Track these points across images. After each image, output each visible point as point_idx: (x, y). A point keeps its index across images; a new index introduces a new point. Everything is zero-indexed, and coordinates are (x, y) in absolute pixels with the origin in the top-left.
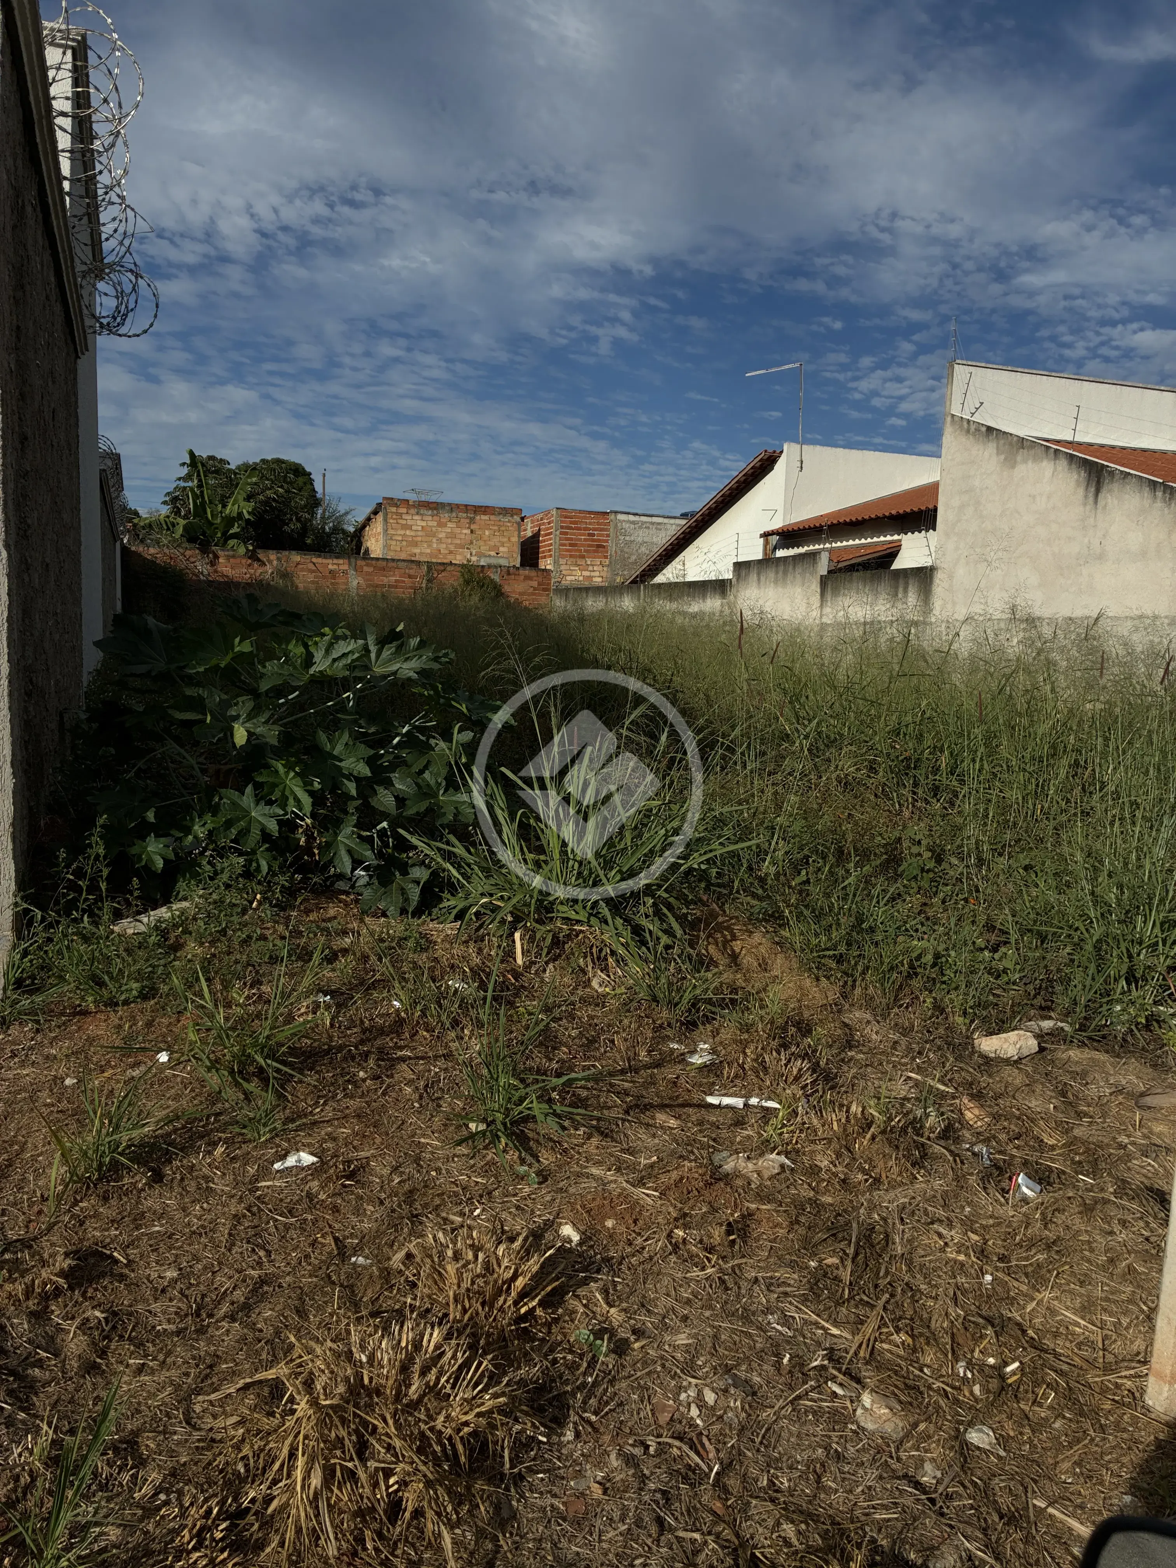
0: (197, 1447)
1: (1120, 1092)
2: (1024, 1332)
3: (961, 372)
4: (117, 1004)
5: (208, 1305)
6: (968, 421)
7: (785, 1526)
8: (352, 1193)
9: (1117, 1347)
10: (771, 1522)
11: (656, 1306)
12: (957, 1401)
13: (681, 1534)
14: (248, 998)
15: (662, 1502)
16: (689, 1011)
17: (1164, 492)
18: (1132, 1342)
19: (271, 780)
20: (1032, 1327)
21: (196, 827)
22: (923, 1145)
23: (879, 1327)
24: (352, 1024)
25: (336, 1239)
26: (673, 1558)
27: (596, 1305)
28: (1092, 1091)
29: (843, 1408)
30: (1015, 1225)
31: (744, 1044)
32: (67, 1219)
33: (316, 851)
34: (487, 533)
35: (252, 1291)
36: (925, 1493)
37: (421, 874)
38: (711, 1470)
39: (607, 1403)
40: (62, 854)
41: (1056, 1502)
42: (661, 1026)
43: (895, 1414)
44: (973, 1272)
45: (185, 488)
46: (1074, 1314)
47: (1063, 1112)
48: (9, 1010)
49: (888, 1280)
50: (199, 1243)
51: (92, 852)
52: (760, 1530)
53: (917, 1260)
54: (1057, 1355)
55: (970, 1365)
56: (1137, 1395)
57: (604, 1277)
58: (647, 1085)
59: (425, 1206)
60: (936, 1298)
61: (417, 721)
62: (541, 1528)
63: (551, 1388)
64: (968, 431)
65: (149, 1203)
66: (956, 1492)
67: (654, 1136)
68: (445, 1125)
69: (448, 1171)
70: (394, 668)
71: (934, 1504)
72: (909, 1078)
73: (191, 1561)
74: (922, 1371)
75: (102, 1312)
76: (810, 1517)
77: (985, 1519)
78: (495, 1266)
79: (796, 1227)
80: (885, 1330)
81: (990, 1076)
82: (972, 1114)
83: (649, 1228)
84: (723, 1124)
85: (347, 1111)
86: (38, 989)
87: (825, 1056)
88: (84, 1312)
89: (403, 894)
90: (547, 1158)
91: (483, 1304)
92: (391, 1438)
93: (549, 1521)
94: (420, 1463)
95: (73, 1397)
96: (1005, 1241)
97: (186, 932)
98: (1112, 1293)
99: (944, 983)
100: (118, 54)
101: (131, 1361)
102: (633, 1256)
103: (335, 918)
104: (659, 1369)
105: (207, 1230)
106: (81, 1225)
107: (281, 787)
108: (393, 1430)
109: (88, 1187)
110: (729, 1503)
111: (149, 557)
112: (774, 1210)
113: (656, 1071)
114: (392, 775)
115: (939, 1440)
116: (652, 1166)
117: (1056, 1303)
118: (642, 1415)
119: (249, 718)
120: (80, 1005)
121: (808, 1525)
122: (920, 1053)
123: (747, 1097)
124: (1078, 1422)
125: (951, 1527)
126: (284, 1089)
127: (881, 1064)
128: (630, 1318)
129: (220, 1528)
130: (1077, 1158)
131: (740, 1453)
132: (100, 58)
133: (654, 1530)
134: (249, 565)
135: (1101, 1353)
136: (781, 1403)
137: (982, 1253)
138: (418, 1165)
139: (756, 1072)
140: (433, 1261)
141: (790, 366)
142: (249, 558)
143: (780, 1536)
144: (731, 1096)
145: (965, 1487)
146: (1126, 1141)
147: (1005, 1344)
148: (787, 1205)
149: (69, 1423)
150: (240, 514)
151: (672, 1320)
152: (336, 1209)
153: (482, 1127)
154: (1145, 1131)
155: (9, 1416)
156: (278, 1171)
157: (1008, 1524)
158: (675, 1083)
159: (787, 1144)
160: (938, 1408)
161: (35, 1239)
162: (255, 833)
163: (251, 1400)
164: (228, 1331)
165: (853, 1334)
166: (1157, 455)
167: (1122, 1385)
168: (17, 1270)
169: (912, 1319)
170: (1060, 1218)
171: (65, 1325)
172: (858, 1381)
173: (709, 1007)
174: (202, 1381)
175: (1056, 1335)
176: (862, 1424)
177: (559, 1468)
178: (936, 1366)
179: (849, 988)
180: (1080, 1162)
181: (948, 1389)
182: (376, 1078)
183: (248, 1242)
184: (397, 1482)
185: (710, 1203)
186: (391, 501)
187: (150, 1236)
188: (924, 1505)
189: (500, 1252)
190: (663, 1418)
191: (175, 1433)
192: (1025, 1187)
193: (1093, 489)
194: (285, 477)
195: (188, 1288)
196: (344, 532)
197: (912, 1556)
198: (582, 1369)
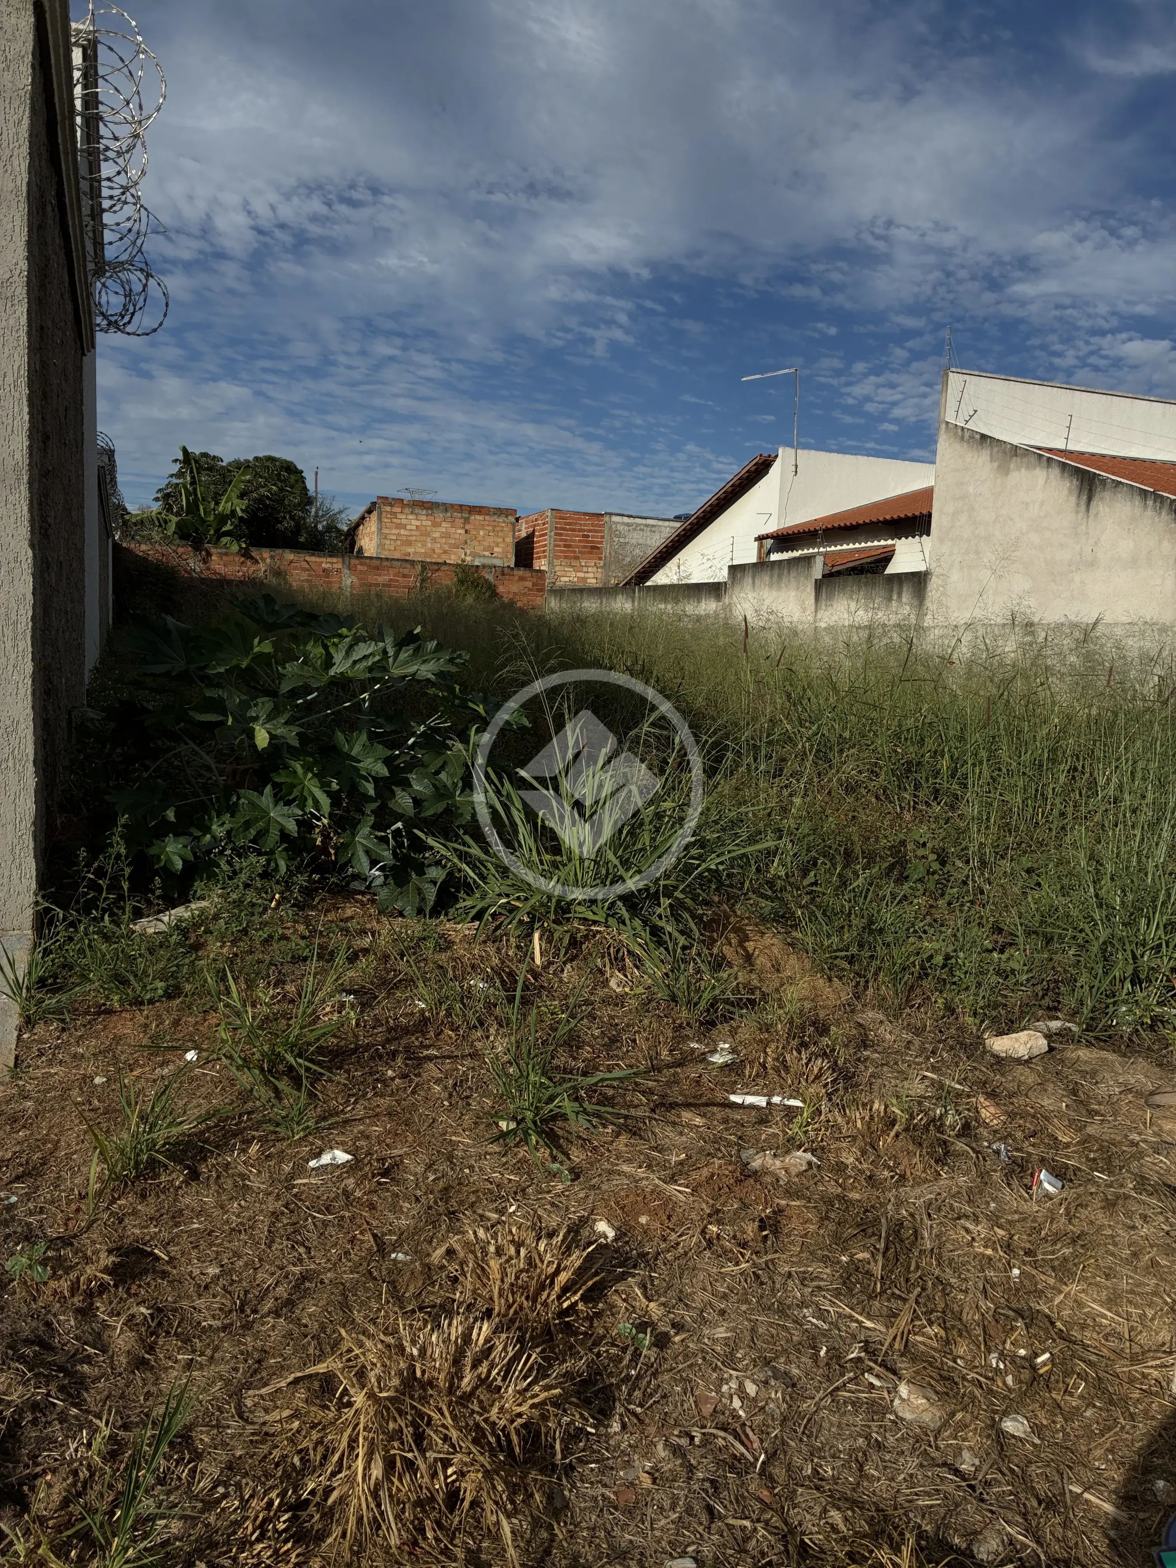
0: (251, 1441)
1: (1130, 1091)
2: (1053, 1324)
3: (955, 380)
4: (142, 1003)
5: (251, 1301)
6: (963, 428)
7: (832, 1513)
8: (388, 1190)
9: (1143, 1338)
10: (818, 1510)
11: (693, 1300)
12: (991, 1391)
13: (731, 1521)
14: (273, 997)
15: (711, 1491)
16: (708, 1011)
17: (1155, 501)
18: (1157, 1334)
19: (289, 780)
20: (1060, 1318)
21: (214, 827)
22: (945, 1142)
23: (912, 1320)
24: (377, 1022)
25: (375, 1236)
26: (724, 1545)
27: (635, 1299)
28: (1102, 1090)
29: (880, 1398)
30: (1039, 1220)
31: (764, 1045)
32: (106, 1216)
33: (332, 852)
34: (482, 533)
35: (294, 1287)
36: (965, 1480)
37: (436, 874)
38: (757, 1460)
39: (651, 1395)
40: (83, 853)
41: (1091, 1487)
42: (681, 1026)
43: (932, 1404)
44: (1000, 1265)
45: (177, 485)
46: (1102, 1307)
47: (1074, 1111)
48: (34, 1009)
49: (919, 1274)
50: (239, 1240)
51: (113, 851)
52: (808, 1517)
53: (946, 1255)
54: (1085, 1347)
55: (1002, 1356)
56: (1164, 1384)
57: (642, 1273)
58: (669, 1084)
59: (461, 1203)
60: (966, 1291)
61: (432, 722)
62: (594, 1517)
63: (597, 1381)
64: (962, 438)
65: (187, 1200)
66: (995, 1479)
67: (681, 1134)
68: (476, 1123)
69: (481, 1169)
70: (412, 669)
71: (975, 1491)
72: (925, 1077)
73: (255, 1552)
74: (956, 1362)
75: (148, 1309)
76: (854, 1504)
77: (1024, 1504)
78: (537, 1261)
79: (826, 1222)
80: (918, 1323)
81: (1003, 1075)
82: (989, 1112)
83: (683, 1224)
84: (748, 1122)
85: (378, 1110)
86: (60, 989)
87: (843, 1055)
88: (129, 1309)
89: (419, 894)
90: (577, 1156)
91: (527, 1298)
92: (447, 1428)
93: (602, 1510)
94: (477, 1454)
95: (123, 1393)
96: (1030, 1235)
97: (208, 932)
98: (1137, 1286)
99: (954, 983)
100: (142, 56)
101: (180, 1357)
102: (669, 1251)
103: (352, 918)
104: (700, 1361)
105: (247, 1227)
106: (120, 1223)
107: (299, 787)
108: (449, 1421)
109: (126, 1185)
110: (776, 1491)
111: (141, 554)
112: (804, 1206)
113: (679, 1070)
114: (409, 776)
115: (976, 1429)
116: (681, 1163)
117: (1082, 1295)
118: (686, 1406)
119: (269, 719)
120: (104, 1004)
121: (854, 1511)
122: (933, 1052)
123: (770, 1095)
124: (1108, 1411)
125: (992, 1512)
126: (314, 1087)
127: (896, 1063)
128: (669, 1312)
129: (282, 1519)
130: (1092, 1156)
131: (783, 1443)
132: (123, 61)
133: (704, 1518)
134: (242, 563)
135: (1128, 1344)
136: (821, 1394)
137: (1008, 1247)
138: (451, 1162)
139: (777, 1070)
140: (476, 1257)
141: (786, 371)
142: (243, 556)
143: (827, 1523)
144: (753, 1094)
145: (1003, 1474)
146: (1138, 1138)
147: (1035, 1336)
148: (816, 1202)
149: (122, 1418)
150: (233, 512)
151: (709, 1314)
152: (372, 1207)
153: (513, 1125)
154: (1156, 1129)
155: (62, 1412)
156: (313, 1169)
157: (1047, 1508)
158: (697, 1082)
159: (813, 1142)
160: (973, 1398)
161: (75, 1236)
162: (274, 835)
163: (301, 1394)
164: (274, 1326)
165: (887, 1327)
166: (1146, 464)
167: (1149, 1374)
168: (61, 1266)
169: (944, 1312)
170: (1083, 1213)
171: (111, 1321)
172: (894, 1372)
173: (727, 1007)
174: (252, 1376)
175: (1083, 1327)
176: (900, 1414)
177: (608, 1458)
178: (969, 1358)
179: (861, 988)
180: (1094, 1160)
181: (982, 1379)
182: (404, 1076)
183: (288, 1239)
184: (455, 1473)
185: (741, 1199)
186: (385, 500)
187: (190, 1233)
188: (965, 1491)
189: (542, 1247)
190: (707, 1409)
191: (228, 1427)
192: (1047, 1183)
193: (1085, 497)
194: (279, 475)
195: (231, 1285)
196: (338, 531)
197: (957, 1541)
198: (625, 1362)
